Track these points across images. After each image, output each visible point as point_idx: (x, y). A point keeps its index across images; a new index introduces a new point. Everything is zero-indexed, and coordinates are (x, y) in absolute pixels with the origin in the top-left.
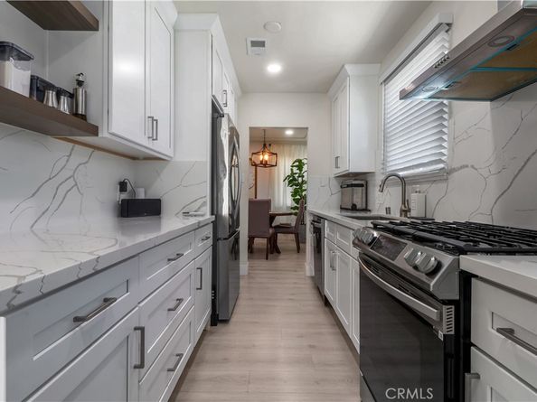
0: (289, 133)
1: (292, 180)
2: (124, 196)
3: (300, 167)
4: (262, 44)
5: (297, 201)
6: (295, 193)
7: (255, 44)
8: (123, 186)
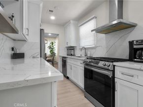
0: (50, 34)
1: (50, 47)
2: (13, 52)
3: (52, 44)
4: (52, 11)
5: (51, 53)
6: (51, 51)
7: (50, 11)
8: (13, 49)
